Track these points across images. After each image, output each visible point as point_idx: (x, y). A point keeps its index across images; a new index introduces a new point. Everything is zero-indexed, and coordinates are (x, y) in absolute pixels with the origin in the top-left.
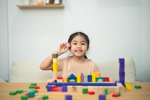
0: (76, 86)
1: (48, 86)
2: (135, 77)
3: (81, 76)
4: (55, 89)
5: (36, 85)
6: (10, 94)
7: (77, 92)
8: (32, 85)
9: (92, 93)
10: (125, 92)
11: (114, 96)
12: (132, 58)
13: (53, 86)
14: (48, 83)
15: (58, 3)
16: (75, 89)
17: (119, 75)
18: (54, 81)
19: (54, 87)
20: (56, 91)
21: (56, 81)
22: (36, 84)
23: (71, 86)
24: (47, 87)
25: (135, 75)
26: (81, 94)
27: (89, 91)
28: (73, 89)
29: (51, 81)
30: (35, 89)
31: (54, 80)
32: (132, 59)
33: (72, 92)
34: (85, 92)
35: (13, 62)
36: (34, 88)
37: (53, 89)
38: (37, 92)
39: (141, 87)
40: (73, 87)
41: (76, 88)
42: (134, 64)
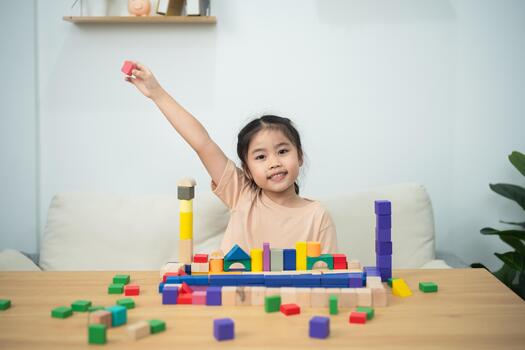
0: (247, 289)
1: (166, 285)
2: (431, 243)
3: (263, 253)
4: (186, 296)
5: (127, 281)
6: (55, 314)
7: (250, 305)
8: (116, 281)
9: (293, 311)
10: (388, 305)
11: (354, 320)
12: (422, 186)
13: (180, 286)
14: (165, 277)
15: (196, 11)
16: (243, 297)
17: (377, 251)
18: (184, 270)
19: (183, 291)
20: (188, 302)
21: (188, 269)
22: (128, 278)
23: (233, 289)
24: (161, 289)
25: (433, 238)
26: (262, 312)
27: (284, 302)
28: (239, 298)
29: (174, 268)
30: (127, 294)
31: (182, 264)
32: (425, 190)
33: (236, 305)
34: (274, 305)
35: (55, 198)
36: (122, 292)
37: (181, 296)
38: (132, 306)
39: (436, 287)
40: (237, 292)
41: (247, 295)
42: (430, 203)
